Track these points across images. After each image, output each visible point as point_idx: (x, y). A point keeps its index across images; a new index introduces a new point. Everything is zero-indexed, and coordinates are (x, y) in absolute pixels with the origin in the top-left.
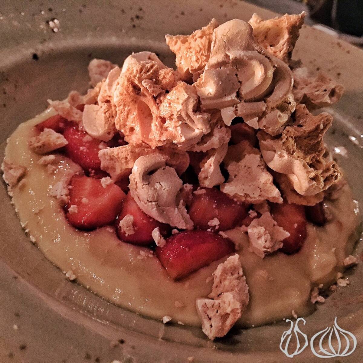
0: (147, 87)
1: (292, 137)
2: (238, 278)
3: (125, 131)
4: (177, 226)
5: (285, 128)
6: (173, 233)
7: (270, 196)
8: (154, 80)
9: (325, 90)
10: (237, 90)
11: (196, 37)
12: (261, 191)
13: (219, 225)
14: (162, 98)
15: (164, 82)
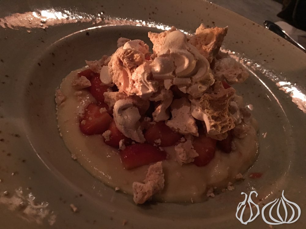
0: (126, 63)
1: (207, 100)
2: (159, 175)
3: (117, 84)
4: (135, 140)
5: (204, 94)
6: (132, 143)
7: (191, 132)
8: (131, 59)
9: (235, 74)
10: (173, 71)
11: (162, 36)
12: (186, 128)
13: (161, 143)
14: (134, 70)
15: (136, 61)
